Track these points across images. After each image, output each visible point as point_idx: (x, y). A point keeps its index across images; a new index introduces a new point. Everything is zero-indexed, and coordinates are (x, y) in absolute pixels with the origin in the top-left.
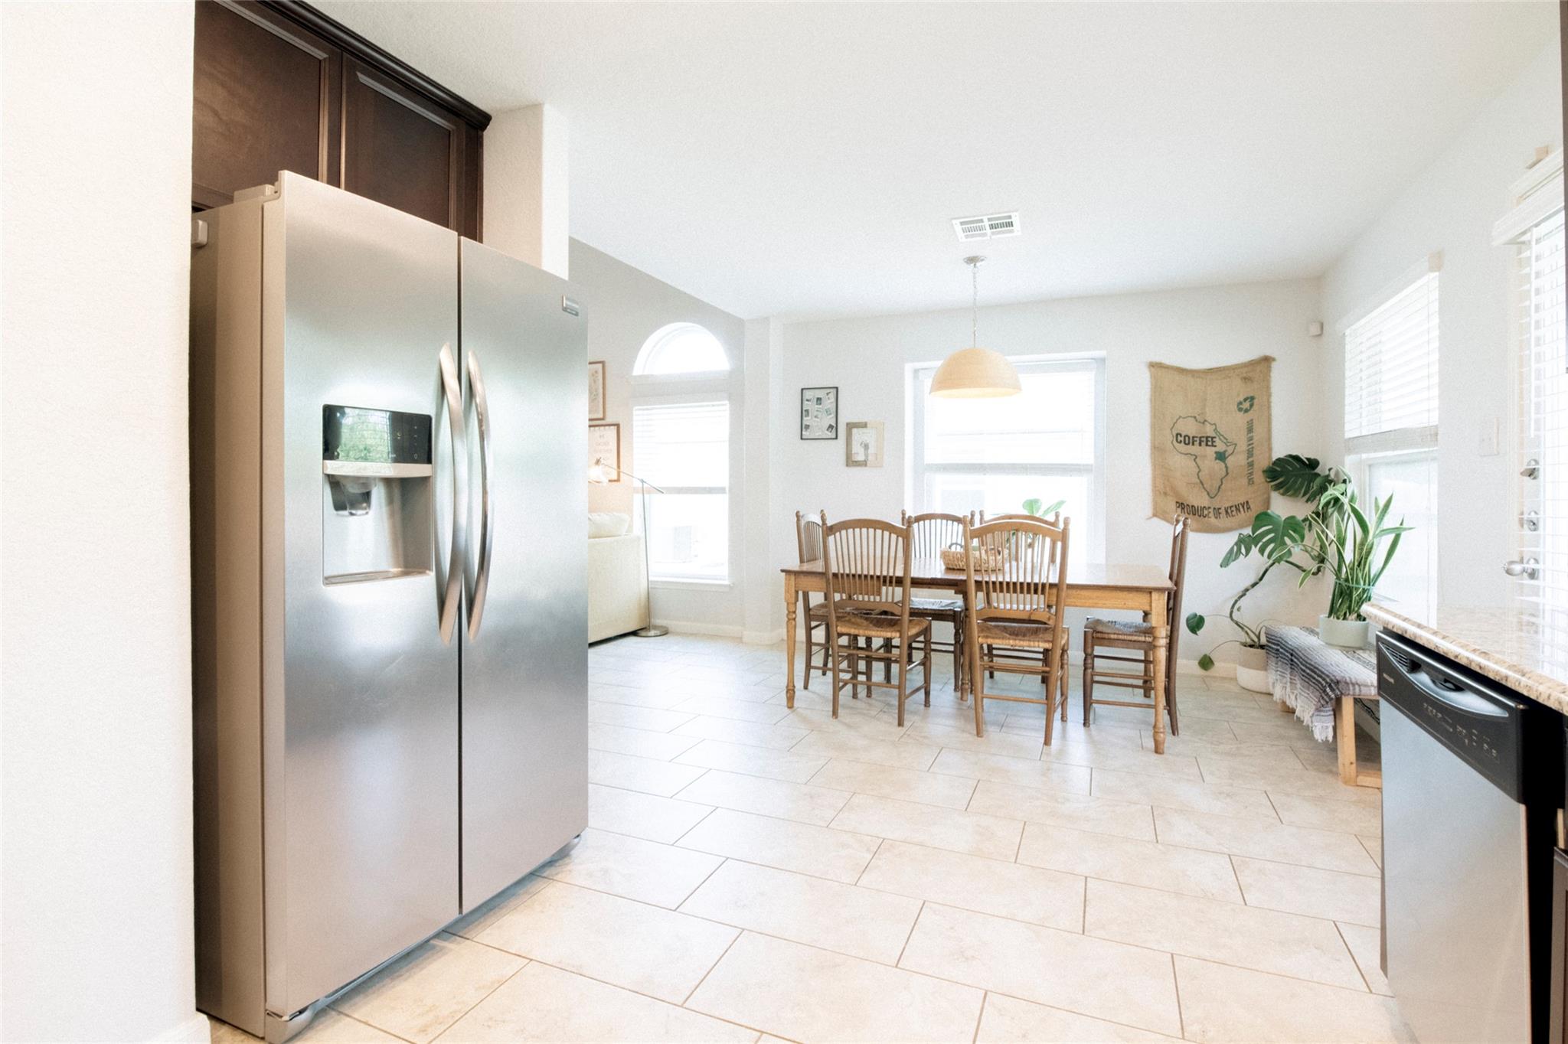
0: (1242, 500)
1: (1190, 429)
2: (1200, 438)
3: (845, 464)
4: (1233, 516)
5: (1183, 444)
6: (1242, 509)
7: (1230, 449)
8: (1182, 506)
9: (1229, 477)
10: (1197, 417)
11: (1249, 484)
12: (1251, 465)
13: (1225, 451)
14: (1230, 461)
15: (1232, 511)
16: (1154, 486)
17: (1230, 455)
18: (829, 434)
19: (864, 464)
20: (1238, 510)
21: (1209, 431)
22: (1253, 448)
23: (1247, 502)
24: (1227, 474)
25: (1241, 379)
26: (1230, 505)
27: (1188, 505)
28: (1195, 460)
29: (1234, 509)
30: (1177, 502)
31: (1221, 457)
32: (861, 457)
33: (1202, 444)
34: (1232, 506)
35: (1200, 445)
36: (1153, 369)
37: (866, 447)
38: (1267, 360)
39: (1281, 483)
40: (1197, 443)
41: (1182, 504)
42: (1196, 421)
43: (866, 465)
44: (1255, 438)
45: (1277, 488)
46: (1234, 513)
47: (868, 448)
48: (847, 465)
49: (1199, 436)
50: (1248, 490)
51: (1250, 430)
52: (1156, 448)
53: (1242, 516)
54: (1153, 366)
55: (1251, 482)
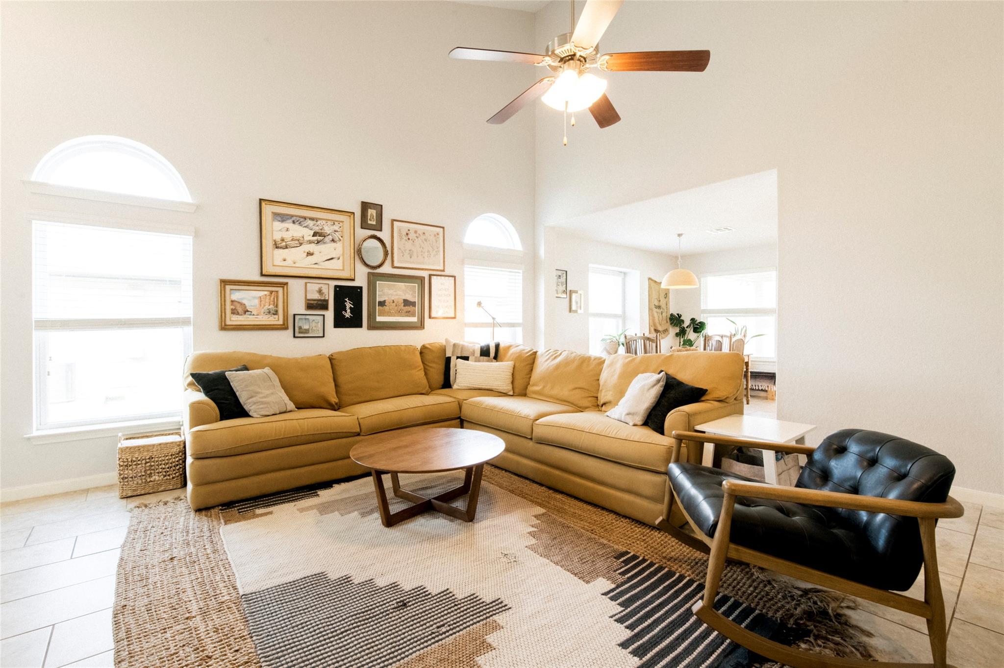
1: (657, 303)
3: (569, 311)
4: (665, 333)
5: (655, 308)
6: (667, 331)
7: (663, 311)
12: (667, 316)
14: (663, 314)
16: (649, 323)
18: (564, 295)
22: (667, 311)
23: (667, 329)
24: (663, 319)
26: (664, 329)
27: (658, 330)
28: (658, 314)
29: (665, 331)
30: (654, 329)
32: (575, 308)
37: (577, 303)
39: (673, 322)
40: (658, 308)
41: (656, 329)
42: (657, 300)
43: (577, 312)
44: (668, 307)
49: (659, 305)
50: (668, 325)
51: (667, 305)
52: (650, 309)
53: (667, 333)
54: (650, 279)
55: (667, 322)
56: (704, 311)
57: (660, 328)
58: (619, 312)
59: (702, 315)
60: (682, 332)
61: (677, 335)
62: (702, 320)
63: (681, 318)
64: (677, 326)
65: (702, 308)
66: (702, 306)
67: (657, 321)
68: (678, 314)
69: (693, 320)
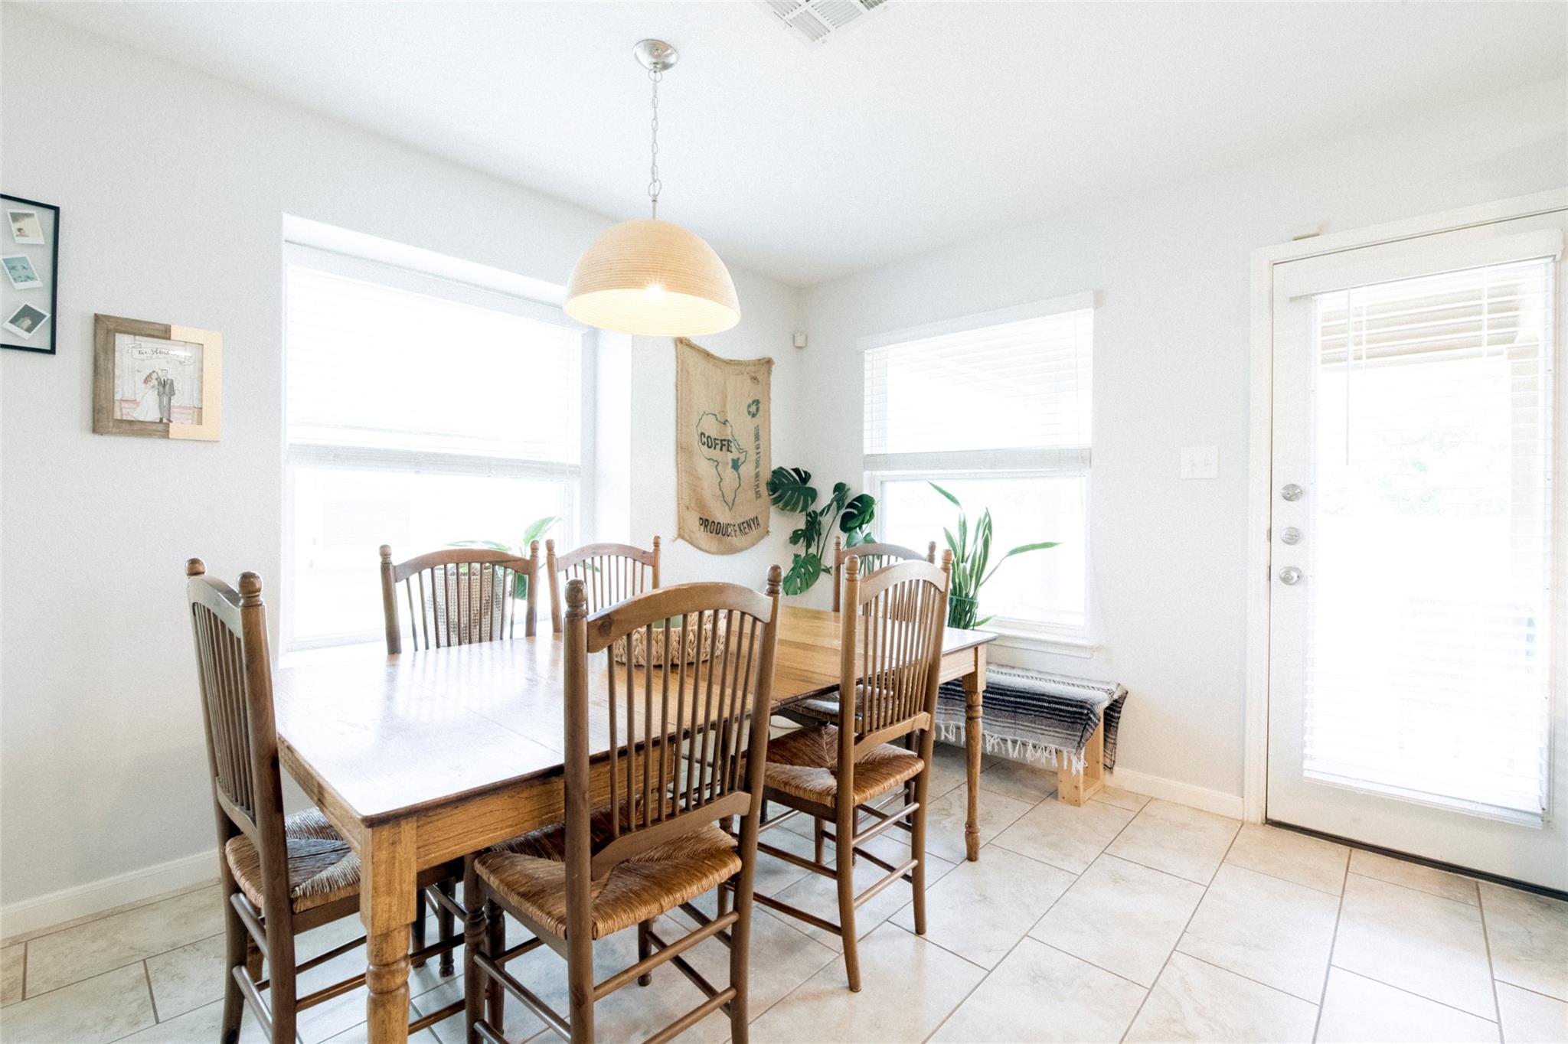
0: (752, 516)
1: (713, 430)
2: (722, 441)
3: (90, 425)
4: (746, 533)
5: (706, 446)
6: (753, 526)
7: (742, 457)
8: (705, 522)
9: (741, 489)
10: (718, 416)
11: (756, 497)
12: (757, 475)
13: (738, 459)
14: (742, 469)
15: (745, 528)
16: (679, 498)
17: (742, 463)
18: (26, 335)
19: (160, 429)
20: (749, 526)
21: (728, 434)
22: (760, 457)
23: (757, 517)
24: (740, 485)
25: (751, 378)
26: (742, 521)
27: (713, 522)
28: (716, 467)
29: (745, 525)
30: (701, 519)
31: (736, 465)
32: (148, 410)
33: (724, 447)
34: (743, 523)
35: (721, 450)
36: (679, 346)
37: (166, 388)
38: (769, 362)
39: (780, 496)
40: (718, 447)
41: (706, 520)
42: (717, 419)
43: (165, 434)
44: (761, 446)
45: (776, 501)
46: (747, 530)
47: (172, 392)
48: (95, 430)
49: (721, 438)
50: (755, 504)
51: (757, 437)
52: (683, 449)
53: (754, 533)
54: (681, 342)
55: (758, 495)
56: (872, 461)
57: (722, 516)
58: (570, 453)
59: (867, 474)
60: (810, 532)
61: (795, 538)
62: (865, 492)
63: (810, 484)
64: (793, 509)
65: (867, 451)
66: (866, 443)
67: (709, 489)
68: (797, 471)
69: (840, 488)
